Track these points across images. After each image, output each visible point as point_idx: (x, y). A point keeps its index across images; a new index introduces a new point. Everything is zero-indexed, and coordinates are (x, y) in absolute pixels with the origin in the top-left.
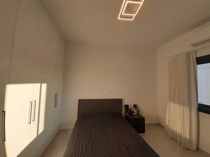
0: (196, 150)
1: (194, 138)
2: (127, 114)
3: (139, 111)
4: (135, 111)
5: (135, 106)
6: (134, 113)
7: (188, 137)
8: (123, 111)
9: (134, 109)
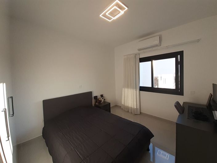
0: (140, 114)
1: (138, 107)
2: (97, 104)
3: (105, 100)
4: (102, 100)
5: (102, 96)
6: (102, 101)
7: (135, 107)
8: (93, 101)
9: (102, 98)
